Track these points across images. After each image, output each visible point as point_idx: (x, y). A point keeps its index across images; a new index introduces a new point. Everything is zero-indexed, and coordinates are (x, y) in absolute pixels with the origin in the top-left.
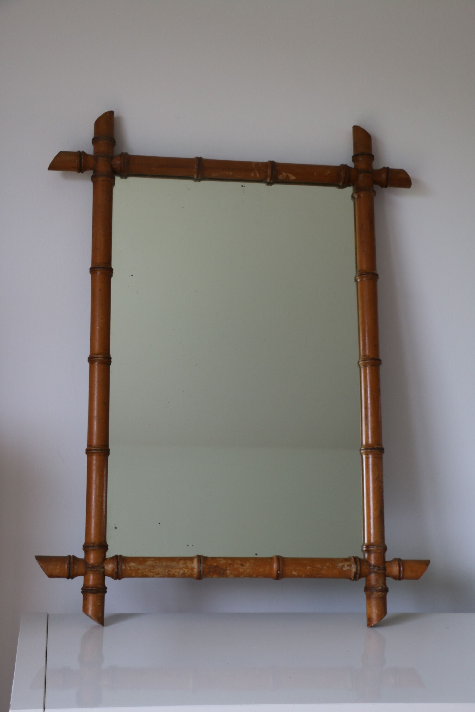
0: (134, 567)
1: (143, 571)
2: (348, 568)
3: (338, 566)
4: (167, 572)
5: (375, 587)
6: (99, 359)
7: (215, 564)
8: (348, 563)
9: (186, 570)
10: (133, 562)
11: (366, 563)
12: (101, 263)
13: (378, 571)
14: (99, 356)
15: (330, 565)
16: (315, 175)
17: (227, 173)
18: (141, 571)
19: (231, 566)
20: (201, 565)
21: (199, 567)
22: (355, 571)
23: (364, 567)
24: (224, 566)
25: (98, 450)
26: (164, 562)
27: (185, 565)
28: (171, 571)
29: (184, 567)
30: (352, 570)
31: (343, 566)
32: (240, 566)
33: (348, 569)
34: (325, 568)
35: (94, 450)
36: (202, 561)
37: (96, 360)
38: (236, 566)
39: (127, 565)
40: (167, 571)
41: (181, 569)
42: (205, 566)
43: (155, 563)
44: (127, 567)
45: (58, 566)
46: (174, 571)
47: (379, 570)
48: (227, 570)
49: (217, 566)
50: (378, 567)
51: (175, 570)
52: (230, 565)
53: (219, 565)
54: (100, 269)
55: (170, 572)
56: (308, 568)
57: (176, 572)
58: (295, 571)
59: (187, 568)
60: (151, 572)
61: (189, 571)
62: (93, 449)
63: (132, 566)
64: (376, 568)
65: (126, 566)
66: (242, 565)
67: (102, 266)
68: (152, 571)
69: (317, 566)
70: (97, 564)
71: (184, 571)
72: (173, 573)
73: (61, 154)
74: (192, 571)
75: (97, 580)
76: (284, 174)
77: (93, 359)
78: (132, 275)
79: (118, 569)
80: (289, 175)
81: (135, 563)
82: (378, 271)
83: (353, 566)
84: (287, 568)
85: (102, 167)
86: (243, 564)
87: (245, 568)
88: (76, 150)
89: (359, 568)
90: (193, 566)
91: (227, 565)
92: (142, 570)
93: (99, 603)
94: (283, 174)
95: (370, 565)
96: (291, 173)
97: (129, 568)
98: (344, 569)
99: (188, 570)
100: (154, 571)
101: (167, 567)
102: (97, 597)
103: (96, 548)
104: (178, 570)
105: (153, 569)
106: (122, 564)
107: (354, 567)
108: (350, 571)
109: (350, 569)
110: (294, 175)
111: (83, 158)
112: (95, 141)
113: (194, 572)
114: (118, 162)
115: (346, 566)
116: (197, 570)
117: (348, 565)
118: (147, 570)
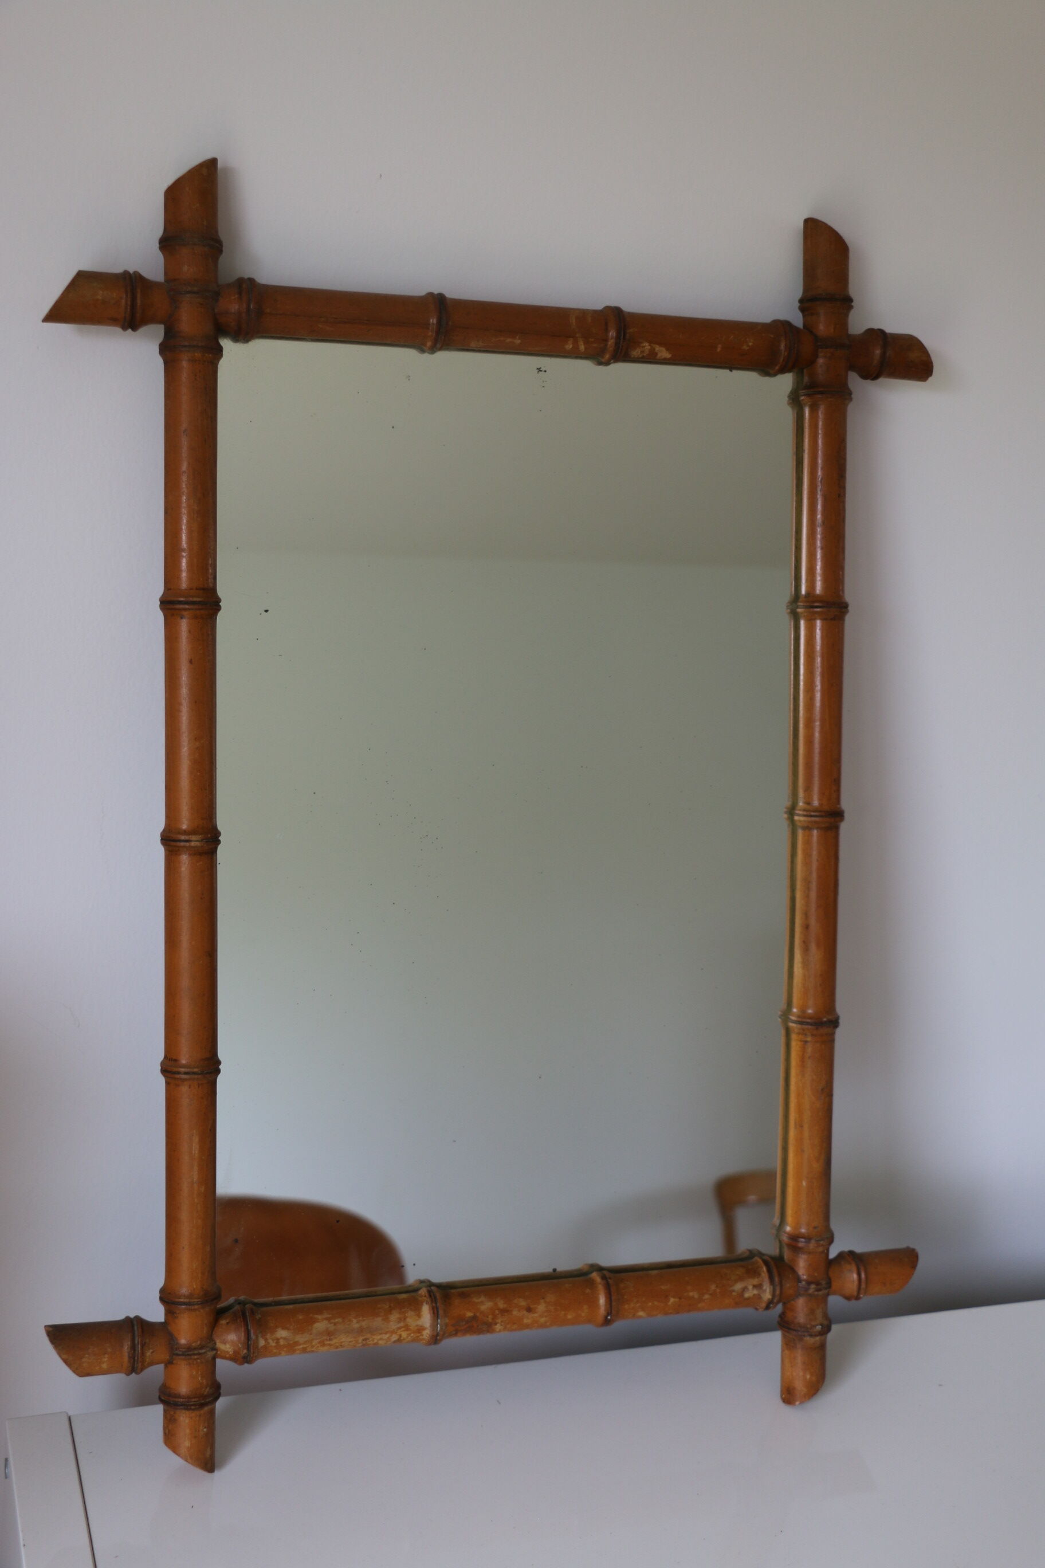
0: (285, 1339)
1: (305, 1346)
2: (755, 1292)
3: (733, 1291)
4: (360, 1341)
5: (809, 1326)
6: (193, 844)
7: (469, 1314)
8: (755, 1281)
9: (404, 1334)
10: (284, 1328)
11: (791, 1276)
12: (191, 589)
13: (816, 1293)
14: (194, 838)
15: (718, 1290)
16: (719, 350)
17: (509, 340)
18: (301, 1346)
19: (506, 1314)
20: (439, 1321)
21: (434, 1325)
22: (769, 1299)
23: (788, 1285)
24: (490, 1316)
25: (194, 1073)
26: (355, 1321)
27: (402, 1324)
28: (371, 1339)
29: (399, 1328)
30: (762, 1295)
31: (745, 1289)
32: (525, 1312)
33: (754, 1295)
34: (707, 1296)
35: (186, 1073)
36: (441, 1312)
37: (184, 847)
38: (515, 1313)
39: (268, 1336)
40: (360, 1339)
41: (393, 1332)
42: (447, 1321)
43: (335, 1324)
44: (270, 1341)
45: (106, 1356)
46: (377, 1338)
47: (818, 1290)
48: (496, 1324)
49: (474, 1318)
50: (818, 1284)
51: (379, 1337)
52: (504, 1311)
53: (478, 1314)
54: (191, 607)
55: (368, 1341)
56: (672, 1300)
57: (381, 1339)
58: (643, 1310)
59: (407, 1328)
60: (324, 1345)
61: (412, 1335)
62: (183, 1070)
63: (281, 1338)
64: (813, 1286)
65: (266, 1340)
66: (529, 1310)
67: (195, 599)
68: (328, 1342)
69: (691, 1294)
70: (199, 1343)
71: (400, 1336)
72: (375, 1341)
73: (82, 279)
74: (419, 1335)
75: (200, 1378)
76: (647, 346)
77: (178, 844)
78: (266, 611)
79: (248, 1348)
80: (657, 348)
81: (288, 1329)
82: (848, 597)
83: (764, 1288)
84: (626, 1306)
85: (189, 320)
86: (532, 1307)
87: (536, 1315)
88: (118, 269)
89: (778, 1292)
90: (420, 1323)
91: (497, 1312)
92: (305, 1343)
93: (205, 1428)
94: (644, 347)
95: (799, 1280)
96: (660, 344)
97: (273, 1344)
98: (747, 1295)
99: (409, 1332)
100: (332, 1342)
101: (361, 1331)
102: (200, 1416)
103: (196, 1307)
104: (388, 1336)
105: (330, 1340)
106: (257, 1337)
107: (768, 1290)
108: (759, 1297)
109: (759, 1295)
110: (667, 350)
111: (139, 295)
112: (166, 243)
113: (422, 1335)
114: (234, 307)
115: (750, 1287)
116: (429, 1333)
117: (755, 1286)
118: (315, 1342)
